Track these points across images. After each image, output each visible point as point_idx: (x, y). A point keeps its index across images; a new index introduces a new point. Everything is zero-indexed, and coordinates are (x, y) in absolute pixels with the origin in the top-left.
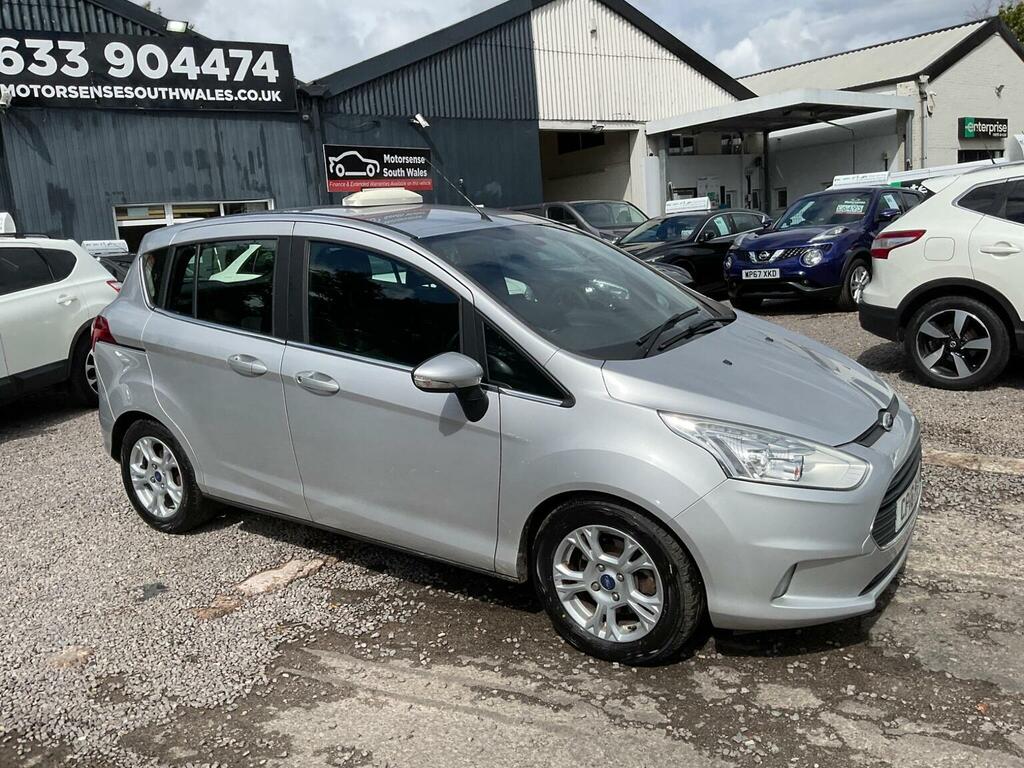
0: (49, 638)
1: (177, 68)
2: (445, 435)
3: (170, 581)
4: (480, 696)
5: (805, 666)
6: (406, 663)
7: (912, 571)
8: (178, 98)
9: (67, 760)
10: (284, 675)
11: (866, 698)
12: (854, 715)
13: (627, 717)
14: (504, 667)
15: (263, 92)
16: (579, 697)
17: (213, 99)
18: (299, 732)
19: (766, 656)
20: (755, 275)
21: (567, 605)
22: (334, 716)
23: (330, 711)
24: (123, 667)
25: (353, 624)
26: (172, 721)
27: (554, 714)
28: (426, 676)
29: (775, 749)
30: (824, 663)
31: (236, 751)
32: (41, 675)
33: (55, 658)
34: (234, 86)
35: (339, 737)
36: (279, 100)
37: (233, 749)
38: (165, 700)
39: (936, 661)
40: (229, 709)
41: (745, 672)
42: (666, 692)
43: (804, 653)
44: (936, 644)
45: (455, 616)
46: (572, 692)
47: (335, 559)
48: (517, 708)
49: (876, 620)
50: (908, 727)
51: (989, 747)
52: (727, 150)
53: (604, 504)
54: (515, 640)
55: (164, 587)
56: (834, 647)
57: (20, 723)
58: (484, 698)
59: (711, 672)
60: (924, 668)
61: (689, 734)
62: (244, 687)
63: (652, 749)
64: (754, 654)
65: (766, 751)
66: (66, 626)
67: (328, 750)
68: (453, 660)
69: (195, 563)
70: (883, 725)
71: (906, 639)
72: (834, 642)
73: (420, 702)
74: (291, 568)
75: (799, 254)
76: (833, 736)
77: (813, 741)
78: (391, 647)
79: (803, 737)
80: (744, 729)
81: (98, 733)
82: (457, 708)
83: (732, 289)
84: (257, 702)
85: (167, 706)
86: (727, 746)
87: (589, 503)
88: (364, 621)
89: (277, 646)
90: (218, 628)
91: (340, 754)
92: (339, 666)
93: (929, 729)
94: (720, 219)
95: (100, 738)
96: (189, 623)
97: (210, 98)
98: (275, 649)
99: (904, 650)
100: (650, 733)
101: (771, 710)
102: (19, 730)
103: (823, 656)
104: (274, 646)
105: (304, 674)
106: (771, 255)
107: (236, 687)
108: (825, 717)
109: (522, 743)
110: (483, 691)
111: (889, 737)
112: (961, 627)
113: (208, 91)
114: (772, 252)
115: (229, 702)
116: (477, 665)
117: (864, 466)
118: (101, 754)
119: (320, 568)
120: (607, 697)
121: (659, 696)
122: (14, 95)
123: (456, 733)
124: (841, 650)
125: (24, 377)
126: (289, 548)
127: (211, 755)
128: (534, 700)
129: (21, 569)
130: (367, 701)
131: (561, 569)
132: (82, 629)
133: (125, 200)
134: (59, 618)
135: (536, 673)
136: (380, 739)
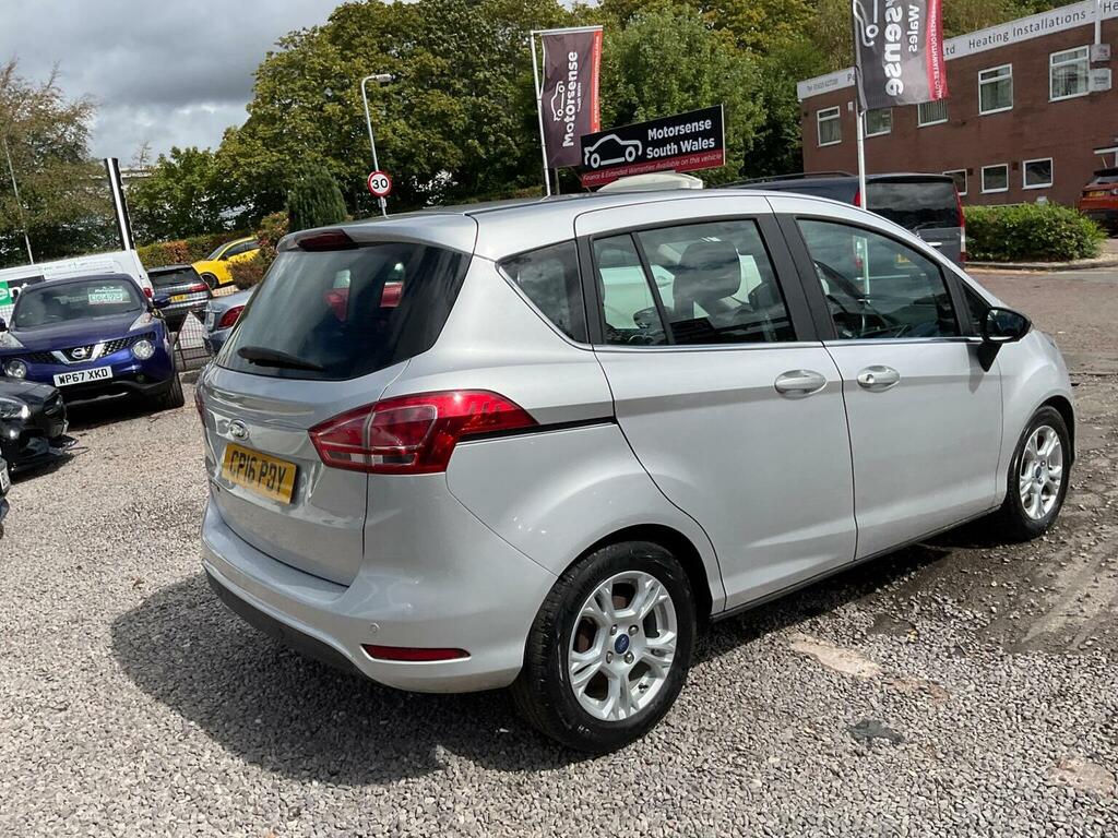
2: (973, 392)
20: (75, 379)
106: (89, 355)
114: (89, 348)
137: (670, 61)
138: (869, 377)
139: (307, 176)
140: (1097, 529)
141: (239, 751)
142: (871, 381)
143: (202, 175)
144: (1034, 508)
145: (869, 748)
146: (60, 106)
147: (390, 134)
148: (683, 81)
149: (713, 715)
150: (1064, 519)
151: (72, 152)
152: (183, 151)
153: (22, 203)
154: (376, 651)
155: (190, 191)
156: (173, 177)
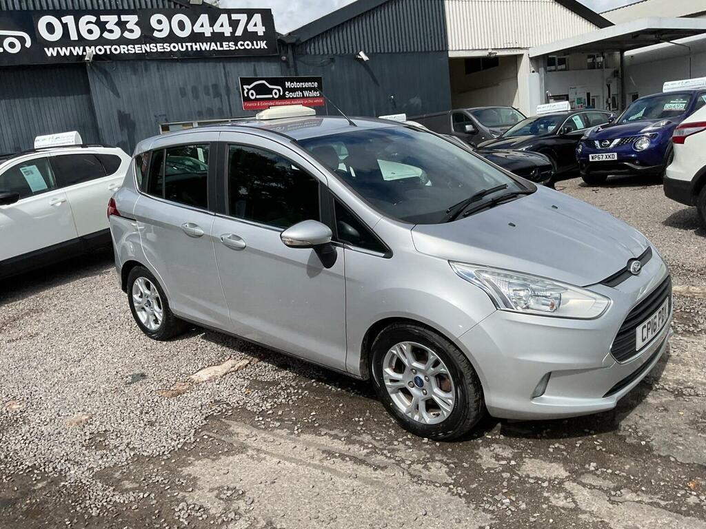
0: (68, 407)
1: (197, 29)
2: (311, 277)
3: (150, 373)
4: (327, 457)
5: (563, 447)
6: (284, 432)
7: (665, 380)
8: (199, 49)
9: (61, 486)
10: (205, 437)
11: (603, 472)
12: (591, 485)
13: (423, 477)
14: (348, 438)
15: (255, 42)
16: (394, 461)
17: (222, 49)
18: (204, 476)
19: (536, 438)
20: (599, 158)
21: (394, 397)
22: (228, 465)
23: (228, 462)
24: (108, 427)
25: (258, 404)
26: (128, 464)
27: (373, 472)
28: (295, 441)
29: (523, 506)
30: (578, 445)
31: (162, 486)
32: (58, 430)
33: (68, 420)
34: (235, 39)
35: (227, 481)
36: (266, 47)
37: (160, 484)
38: (127, 450)
39: (666, 448)
40: (165, 458)
41: (518, 449)
42: (456, 461)
43: (565, 437)
44: (670, 435)
45: (326, 401)
46: (390, 458)
47: (257, 360)
48: (349, 466)
49: (628, 415)
50: (629, 496)
51: (689, 515)
52: (592, 66)
53: (414, 327)
54: (361, 419)
55: (145, 376)
56: (589, 434)
57: (39, 460)
58: (329, 458)
59: (492, 448)
60: (655, 453)
61: (464, 492)
62: (178, 444)
63: (435, 501)
64: (527, 437)
65: (517, 507)
66: (80, 399)
67: (218, 488)
68: (316, 432)
69: (168, 360)
70: (610, 493)
71: (647, 431)
72: (590, 430)
73: (286, 459)
74: (228, 365)
75: (632, 141)
76: (570, 500)
77: (554, 502)
78: (278, 420)
79: (547, 499)
80: (504, 491)
81: (82, 469)
82: (309, 464)
83: (582, 169)
84: (183, 454)
85: (128, 454)
86: (488, 502)
87: (404, 326)
88: (265, 402)
89: (207, 417)
90: (173, 404)
91: (225, 492)
92: (241, 431)
93: (646, 499)
94: (577, 117)
95: (83, 473)
96: (155, 400)
97: (220, 49)
98: (205, 419)
99: (641, 438)
100: (436, 489)
101: (529, 478)
102: (37, 465)
103: (579, 440)
104: (204, 416)
105: (218, 436)
106: (611, 143)
107: (173, 444)
108: (568, 485)
109: (346, 492)
110: (330, 453)
111: (613, 502)
112: (693, 423)
113: (218, 44)
114: (611, 141)
115: (166, 453)
116: (331, 436)
117: (606, 301)
118: (82, 482)
119: (247, 366)
120: (413, 462)
121: (450, 463)
122: (94, 53)
123: (303, 482)
124: (594, 436)
125: (87, 238)
126: (229, 351)
127: (146, 487)
128: (361, 462)
129: (63, 362)
130: (252, 457)
131: (389, 372)
132: (90, 401)
133: (167, 121)
134: (78, 394)
135: (369, 443)
136: (254, 483)
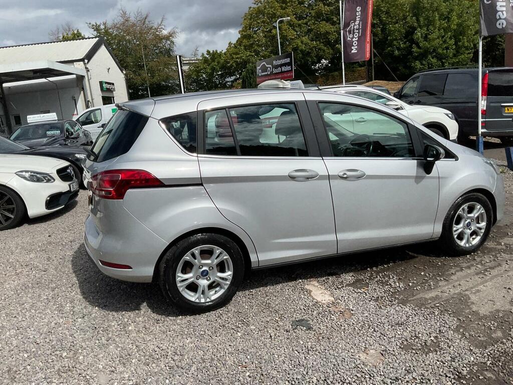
2: (417, 183)
6: (443, 283)
9: (491, 365)
24: (395, 343)
26: (465, 334)
28: (458, 281)
37: (500, 322)
38: (443, 334)
40: (462, 320)
47: (313, 279)
54: (440, 263)
62: (442, 315)
68: (449, 275)
74: (314, 288)
81: (468, 354)
95: (474, 354)
105: (437, 302)
110: (480, 273)
115: (456, 320)
118: (488, 355)
127: (503, 328)
130: (475, 293)
131: (455, 226)
137: (436, 5)
138: (345, 174)
139: (250, 64)
140: (498, 255)
141: (83, 293)
142: (345, 176)
143: (218, 63)
144: (464, 241)
145: (293, 329)
146: (165, 32)
147: (300, 44)
148: (442, 15)
149: (246, 307)
150: (487, 248)
151: (168, 52)
152: (211, 52)
153: (148, 74)
154: (104, 263)
155: (213, 69)
156: (207, 63)
